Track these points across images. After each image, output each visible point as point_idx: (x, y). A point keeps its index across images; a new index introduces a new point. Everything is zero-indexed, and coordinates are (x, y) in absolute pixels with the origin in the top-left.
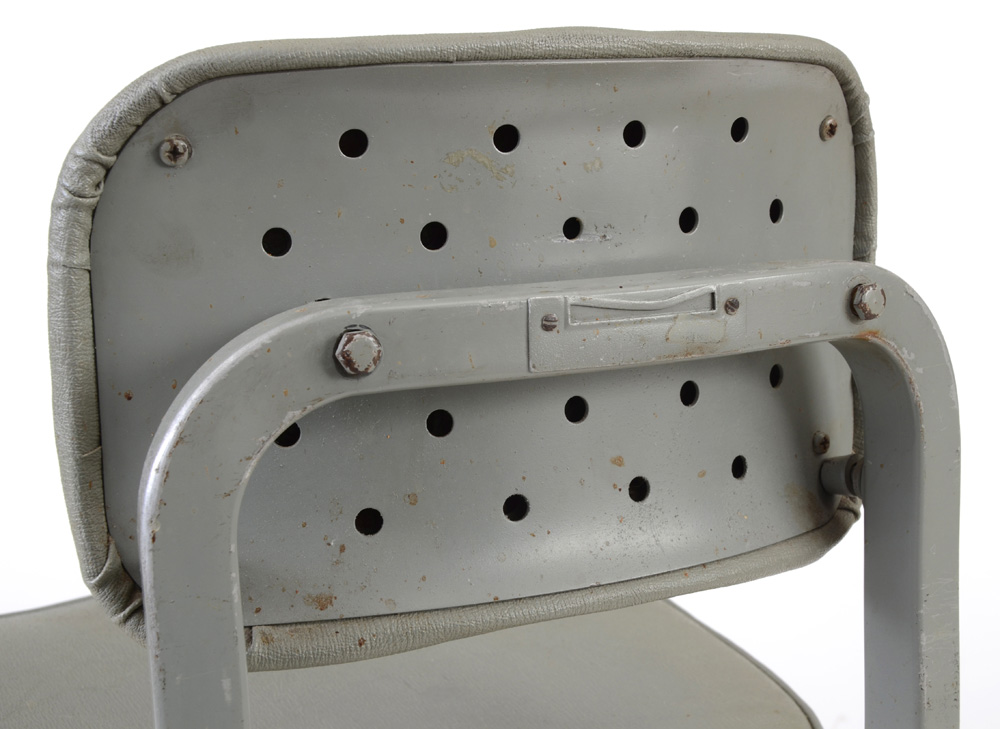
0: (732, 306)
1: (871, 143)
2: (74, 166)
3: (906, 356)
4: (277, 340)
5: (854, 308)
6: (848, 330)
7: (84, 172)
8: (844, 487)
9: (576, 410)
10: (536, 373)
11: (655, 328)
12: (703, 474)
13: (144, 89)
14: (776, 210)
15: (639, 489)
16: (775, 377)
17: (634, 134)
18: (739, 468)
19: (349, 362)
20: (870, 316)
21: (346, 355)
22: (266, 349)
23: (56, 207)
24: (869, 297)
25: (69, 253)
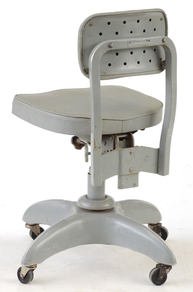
0: (149, 41)
1: (167, 21)
2: (82, 26)
3: (170, 47)
4: (104, 44)
5: (163, 41)
6: (162, 44)
7: (83, 27)
8: (163, 64)
9: (132, 53)
10: (129, 48)
11: (141, 43)
12: (146, 61)
13: (89, 18)
14: (155, 30)
15: (138, 63)
16: (155, 50)
17: (138, 21)
18: (150, 61)
19: (111, 46)
20: (165, 42)
21: (111, 45)
22: (103, 45)
23: (79, 31)
24: (165, 40)
25: (81, 35)
